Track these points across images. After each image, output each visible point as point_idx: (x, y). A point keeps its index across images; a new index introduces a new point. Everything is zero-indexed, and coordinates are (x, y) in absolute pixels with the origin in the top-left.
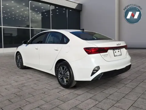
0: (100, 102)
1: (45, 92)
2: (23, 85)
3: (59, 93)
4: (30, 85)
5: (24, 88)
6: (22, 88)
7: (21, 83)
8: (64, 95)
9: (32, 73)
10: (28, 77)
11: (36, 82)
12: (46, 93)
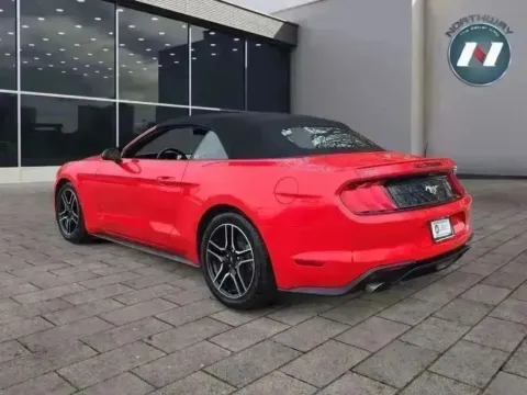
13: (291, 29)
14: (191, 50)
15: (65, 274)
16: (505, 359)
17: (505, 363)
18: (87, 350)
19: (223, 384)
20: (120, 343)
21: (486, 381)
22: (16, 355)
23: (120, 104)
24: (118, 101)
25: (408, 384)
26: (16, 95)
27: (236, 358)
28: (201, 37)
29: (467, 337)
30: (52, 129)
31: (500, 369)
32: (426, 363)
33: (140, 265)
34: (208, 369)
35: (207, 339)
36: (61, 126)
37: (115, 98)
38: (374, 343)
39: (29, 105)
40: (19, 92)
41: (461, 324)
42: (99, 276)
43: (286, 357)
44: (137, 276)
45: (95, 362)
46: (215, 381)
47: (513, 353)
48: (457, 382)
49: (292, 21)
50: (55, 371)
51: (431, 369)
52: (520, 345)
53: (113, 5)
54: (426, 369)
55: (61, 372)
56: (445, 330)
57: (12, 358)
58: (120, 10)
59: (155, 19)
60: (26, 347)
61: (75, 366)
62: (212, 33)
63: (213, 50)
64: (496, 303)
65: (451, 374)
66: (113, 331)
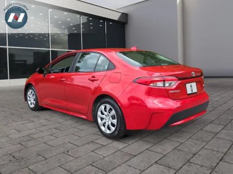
0: (177, 171)
1: (68, 151)
2: (30, 138)
3: (95, 151)
4: (42, 137)
5: (30, 144)
6: (27, 142)
7: (27, 133)
8: (104, 157)
9: (48, 116)
10: (40, 123)
11: (54, 131)
12: (70, 153)
13: (125, 16)
14: (81, 26)
15: (30, 125)
16: (222, 155)
17: (222, 157)
18: (41, 158)
19: (100, 171)
20: (55, 154)
21: (214, 165)
22: (10, 161)
23: (52, 51)
24: (50, 49)
25: (181, 168)
26: (6, 48)
27: (106, 159)
28: (86, 21)
29: (205, 147)
30: (23, 62)
31: (221, 160)
32: (188, 158)
33: (63, 120)
34: (93, 164)
35: (93, 151)
36: (26, 61)
37: (49, 48)
38: (165, 150)
39: (12, 52)
40: (7, 47)
41: (203, 141)
42: (45, 125)
43: (127, 158)
44: (62, 125)
45: (44, 162)
46: (96, 169)
47: (226, 153)
48: (202, 166)
49: (125, 12)
50: (27, 167)
51: (190, 161)
52: (229, 149)
53: (47, 8)
54: (188, 161)
55: (29, 167)
56: (196, 144)
57: (8, 162)
58: (50, 10)
59: (66, 13)
60: (14, 157)
61: (36, 164)
62: (91, 19)
63: (91, 26)
64: (217, 131)
65: (199, 163)
66: (51, 149)
